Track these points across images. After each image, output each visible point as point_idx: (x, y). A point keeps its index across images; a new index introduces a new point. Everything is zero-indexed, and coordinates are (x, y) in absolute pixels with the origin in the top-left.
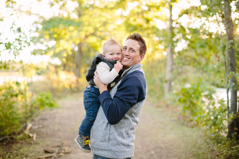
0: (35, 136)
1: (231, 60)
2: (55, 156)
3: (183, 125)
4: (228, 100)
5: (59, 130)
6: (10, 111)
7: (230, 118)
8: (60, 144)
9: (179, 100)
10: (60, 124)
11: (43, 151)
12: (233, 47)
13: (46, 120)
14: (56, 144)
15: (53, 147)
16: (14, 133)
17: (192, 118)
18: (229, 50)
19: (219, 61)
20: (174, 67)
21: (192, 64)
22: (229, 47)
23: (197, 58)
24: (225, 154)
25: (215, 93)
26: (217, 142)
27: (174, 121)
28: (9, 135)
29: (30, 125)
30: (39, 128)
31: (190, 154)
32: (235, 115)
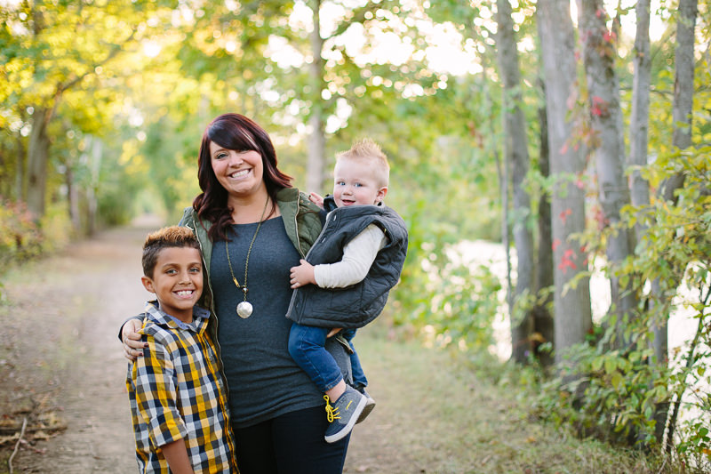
1: (516, 145)
2: (23, 441)
5: (10, 365)
7: (519, 307)
8: (26, 406)
12: (522, 107)
15: (6, 416)
17: (398, 315)
18: (511, 116)
22: (512, 106)
26: (489, 376)
32: (533, 298)
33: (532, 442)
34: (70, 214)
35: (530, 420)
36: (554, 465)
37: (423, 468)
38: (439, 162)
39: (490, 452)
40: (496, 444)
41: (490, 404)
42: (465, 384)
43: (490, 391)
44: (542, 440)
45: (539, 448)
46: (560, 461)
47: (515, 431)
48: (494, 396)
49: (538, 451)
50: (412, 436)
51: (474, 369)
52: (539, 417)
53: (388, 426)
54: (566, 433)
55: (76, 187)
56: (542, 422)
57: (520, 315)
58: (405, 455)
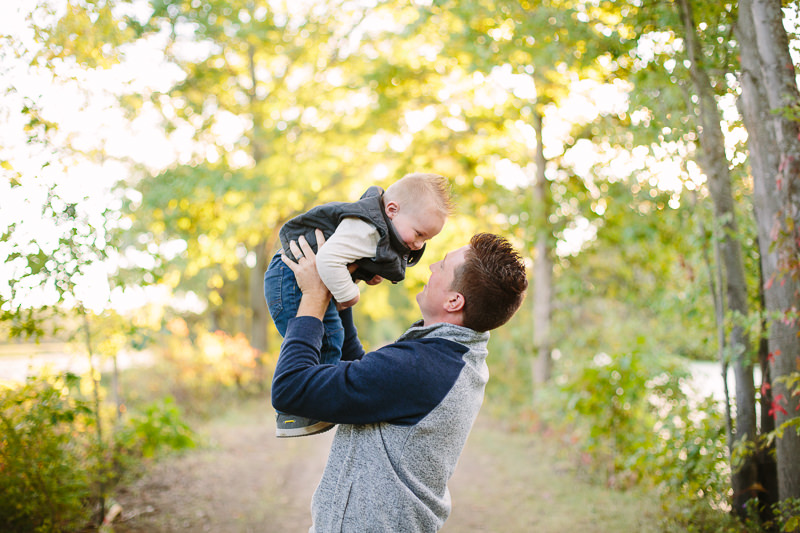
1: (730, 277)
3: (593, 483)
4: (728, 398)
5: (207, 518)
6: (52, 466)
7: (737, 454)
9: (579, 407)
10: (209, 498)
12: (734, 235)
13: (166, 488)
17: (619, 459)
18: (723, 245)
19: (692, 279)
20: (558, 303)
21: (612, 292)
22: (722, 235)
23: (628, 273)
25: (688, 380)
27: (567, 471)
29: (114, 509)
30: (145, 515)
32: (752, 445)
57: (740, 462)
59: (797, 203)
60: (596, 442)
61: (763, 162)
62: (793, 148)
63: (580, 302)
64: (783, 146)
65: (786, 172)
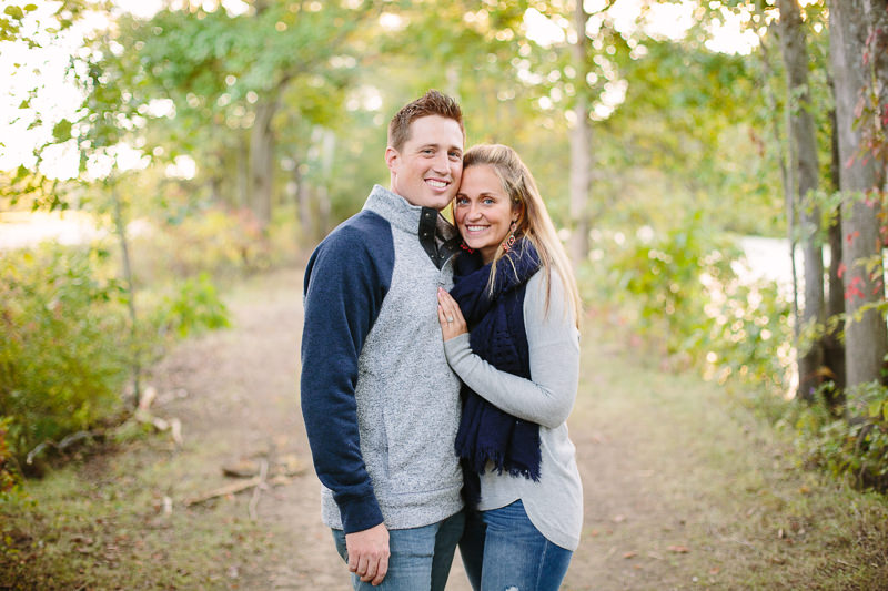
0: (176, 426)
1: (803, 151)
2: (264, 486)
3: (646, 366)
4: (795, 280)
5: (244, 403)
6: (90, 349)
7: (805, 337)
8: (264, 447)
9: (631, 287)
10: (241, 382)
11: (219, 473)
12: (810, 109)
13: (192, 371)
14: (252, 449)
15: (244, 458)
16: (103, 423)
17: (673, 341)
18: (796, 119)
19: (762, 154)
20: (597, 173)
21: (656, 163)
22: (796, 107)
23: (671, 139)
24: (800, 451)
25: (740, 258)
26: (769, 416)
27: (617, 354)
28: (90, 428)
29: (149, 394)
30: (178, 399)
31: (690, 456)
32: (821, 328)
33: (804, 493)
34: (300, 217)
35: (806, 468)
36: (825, 518)
37: (684, 518)
38: (727, 158)
39: (757, 503)
40: (765, 494)
41: (765, 449)
42: (740, 425)
43: (766, 434)
44: (816, 490)
45: (811, 499)
46: (833, 515)
47: (788, 480)
48: (770, 440)
49: (809, 504)
50: (675, 483)
51: (751, 408)
52: (816, 463)
53: (649, 473)
54: (844, 482)
55: (306, 186)
56: (819, 470)
57: (807, 345)
58: (666, 506)
59: (883, 78)
60: (648, 324)
61: (844, 33)
62: (882, 20)
63: (620, 173)
64: (871, 18)
65: (873, 45)
